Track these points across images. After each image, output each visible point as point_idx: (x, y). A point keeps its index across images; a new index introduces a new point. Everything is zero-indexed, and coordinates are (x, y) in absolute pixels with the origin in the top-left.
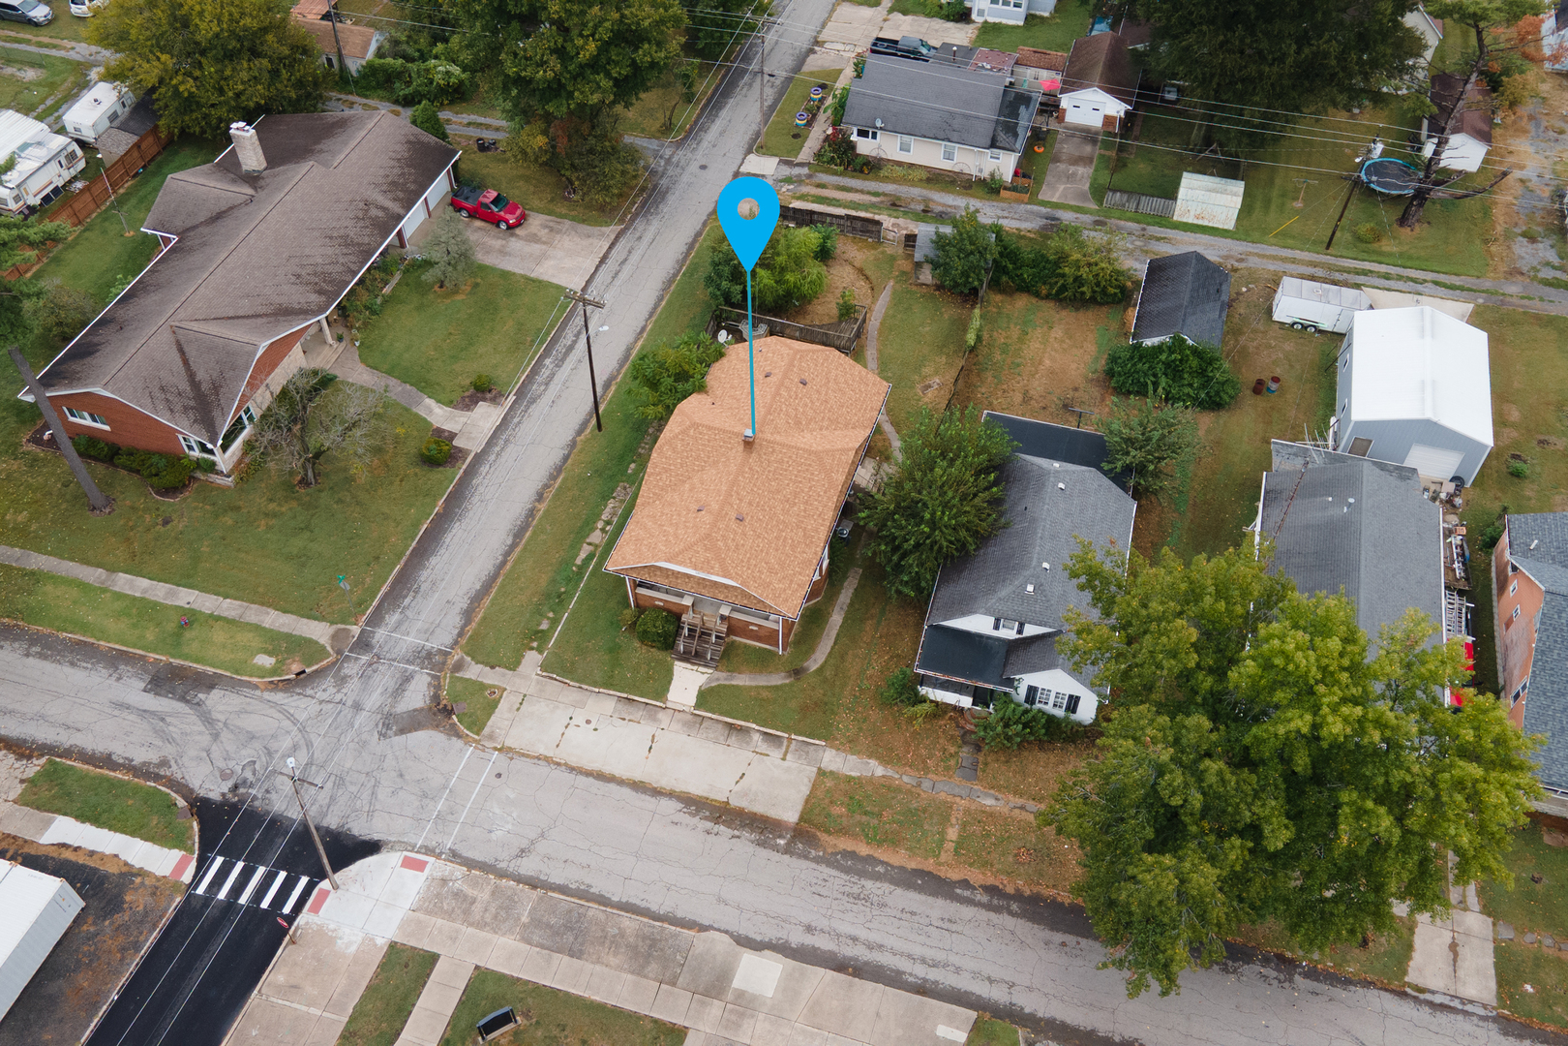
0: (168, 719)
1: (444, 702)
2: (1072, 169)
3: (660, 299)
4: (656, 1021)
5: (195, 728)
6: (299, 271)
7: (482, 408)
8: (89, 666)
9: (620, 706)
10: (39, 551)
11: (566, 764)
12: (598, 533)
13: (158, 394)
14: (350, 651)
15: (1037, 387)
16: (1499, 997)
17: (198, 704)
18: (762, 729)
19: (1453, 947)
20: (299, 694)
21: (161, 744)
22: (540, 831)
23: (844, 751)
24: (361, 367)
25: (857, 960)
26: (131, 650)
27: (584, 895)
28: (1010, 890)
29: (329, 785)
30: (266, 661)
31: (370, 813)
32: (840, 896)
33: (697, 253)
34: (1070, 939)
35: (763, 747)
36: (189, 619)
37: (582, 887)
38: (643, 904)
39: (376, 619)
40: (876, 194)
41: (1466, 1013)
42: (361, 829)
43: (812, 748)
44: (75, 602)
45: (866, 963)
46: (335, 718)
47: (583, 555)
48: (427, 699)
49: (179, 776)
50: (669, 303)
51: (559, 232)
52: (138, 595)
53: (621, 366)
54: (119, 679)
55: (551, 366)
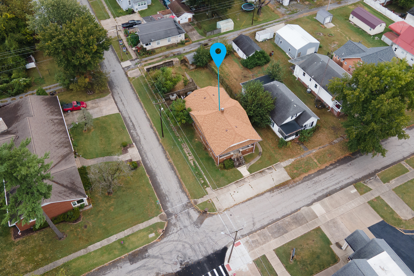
0: (146, 265)
1: (202, 211)
2: (192, 32)
3: (140, 104)
4: (313, 230)
5: (155, 261)
6: (56, 145)
7: (130, 150)
8: (109, 271)
9: (236, 184)
10: (57, 259)
11: (240, 203)
12: (189, 157)
13: (60, 195)
14: (168, 218)
15: (235, 76)
17: (148, 256)
18: (266, 168)
20: (169, 235)
21: (151, 271)
22: (252, 218)
23: (284, 161)
24: (88, 160)
25: (327, 193)
26: (116, 259)
27: (274, 222)
28: (334, 163)
29: (201, 246)
30: (152, 235)
31: (216, 243)
32: (313, 185)
33: (136, 89)
34: (350, 163)
35: (270, 171)
36: (121, 242)
37: (272, 221)
38: (285, 214)
39: (165, 208)
40: (160, 57)
42: (219, 247)
43: (278, 165)
44: (86, 262)
45: (329, 192)
46: (184, 233)
47: (192, 163)
48: (198, 213)
49: (165, 273)
50: (144, 103)
51: (97, 103)
52: (100, 247)
54: (121, 267)
55: (134, 132)
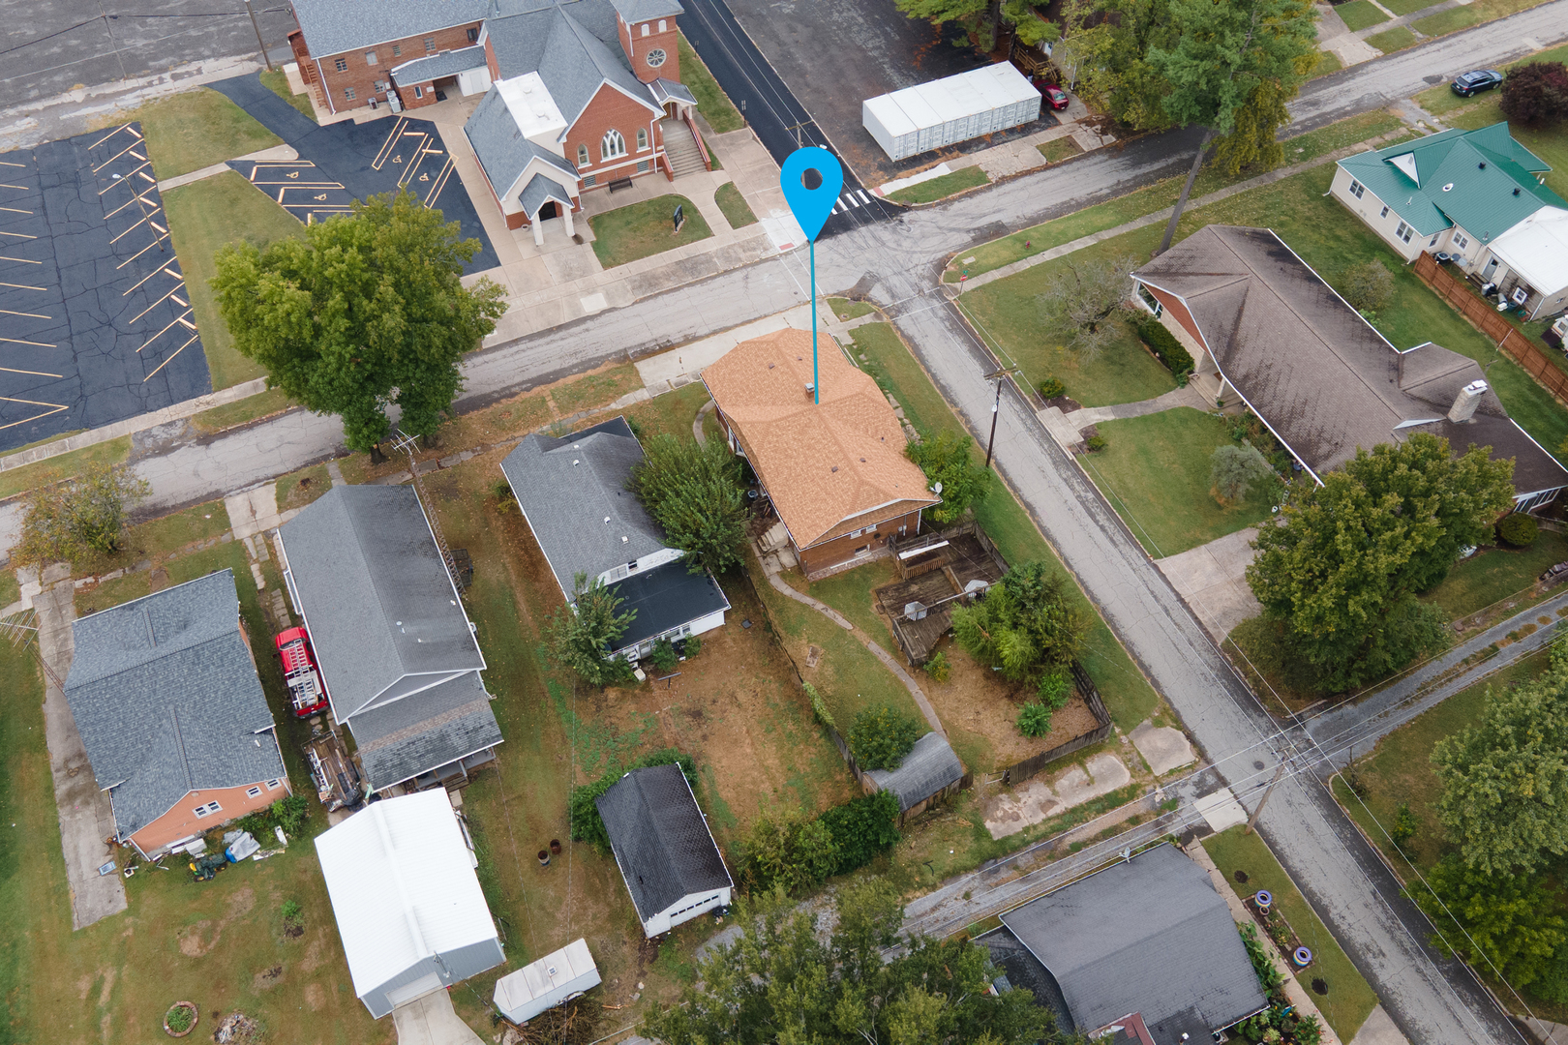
1: (863, 301)
7: (1075, 436)
8: (1040, 213)
16: (223, 505)
19: (253, 512)
22: (749, 287)
23: (640, 402)
24: (1182, 404)
27: (701, 282)
29: (864, 245)
35: (683, 379)
39: (950, 306)
41: (241, 488)
42: (828, 242)
43: (658, 393)
48: (872, 296)
49: (931, 210)
53: (1040, 526)
55: (1083, 494)
